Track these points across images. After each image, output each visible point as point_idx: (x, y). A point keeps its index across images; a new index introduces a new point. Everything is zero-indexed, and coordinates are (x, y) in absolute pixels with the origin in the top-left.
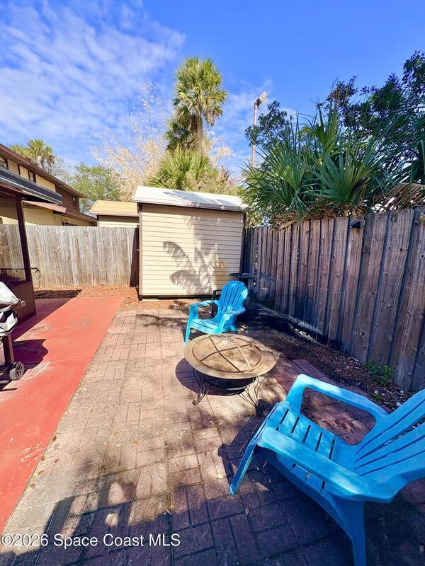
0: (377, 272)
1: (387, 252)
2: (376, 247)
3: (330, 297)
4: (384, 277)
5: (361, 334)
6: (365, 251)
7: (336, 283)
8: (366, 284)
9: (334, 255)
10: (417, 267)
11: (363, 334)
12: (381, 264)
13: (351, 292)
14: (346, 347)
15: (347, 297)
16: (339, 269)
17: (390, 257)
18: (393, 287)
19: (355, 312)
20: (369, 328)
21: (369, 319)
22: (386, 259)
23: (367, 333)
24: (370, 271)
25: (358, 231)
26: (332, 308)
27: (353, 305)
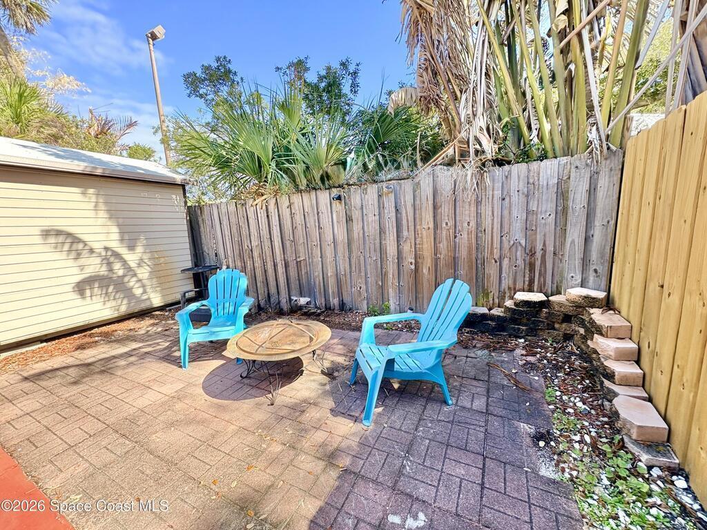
0: (361, 235)
1: (365, 218)
2: (356, 215)
3: (324, 266)
4: (367, 238)
5: (359, 289)
6: (349, 219)
7: (329, 252)
8: (354, 247)
9: (321, 226)
10: (387, 226)
11: (360, 288)
12: (363, 228)
13: (344, 257)
14: (348, 305)
15: (341, 261)
16: (329, 237)
17: (368, 222)
18: (374, 244)
19: (350, 272)
20: (364, 282)
21: (363, 274)
22: (365, 224)
23: (364, 287)
24: (356, 235)
25: (340, 203)
26: (329, 275)
27: (348, 267)
